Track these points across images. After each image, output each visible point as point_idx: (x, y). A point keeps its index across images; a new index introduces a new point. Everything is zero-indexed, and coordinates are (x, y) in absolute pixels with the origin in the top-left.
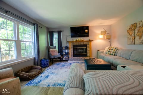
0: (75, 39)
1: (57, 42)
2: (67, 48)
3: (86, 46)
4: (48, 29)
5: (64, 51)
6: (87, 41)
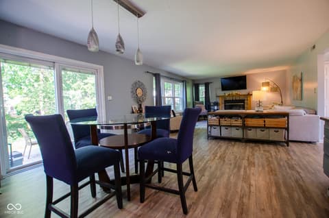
0: (227, 93)
1: (204, 96)
2: (217, 104)
3: (243, 101)
4: (193, 81)
5: (212, 107)
6: (244, 95)
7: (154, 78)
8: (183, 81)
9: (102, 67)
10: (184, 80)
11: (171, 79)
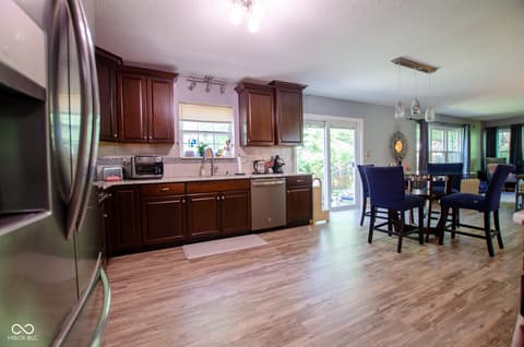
4: (483, 123)
7: (418, 126)
8: (464, 126)
9: (361, 121)
10: (465, 124)
11: (443, 124)
